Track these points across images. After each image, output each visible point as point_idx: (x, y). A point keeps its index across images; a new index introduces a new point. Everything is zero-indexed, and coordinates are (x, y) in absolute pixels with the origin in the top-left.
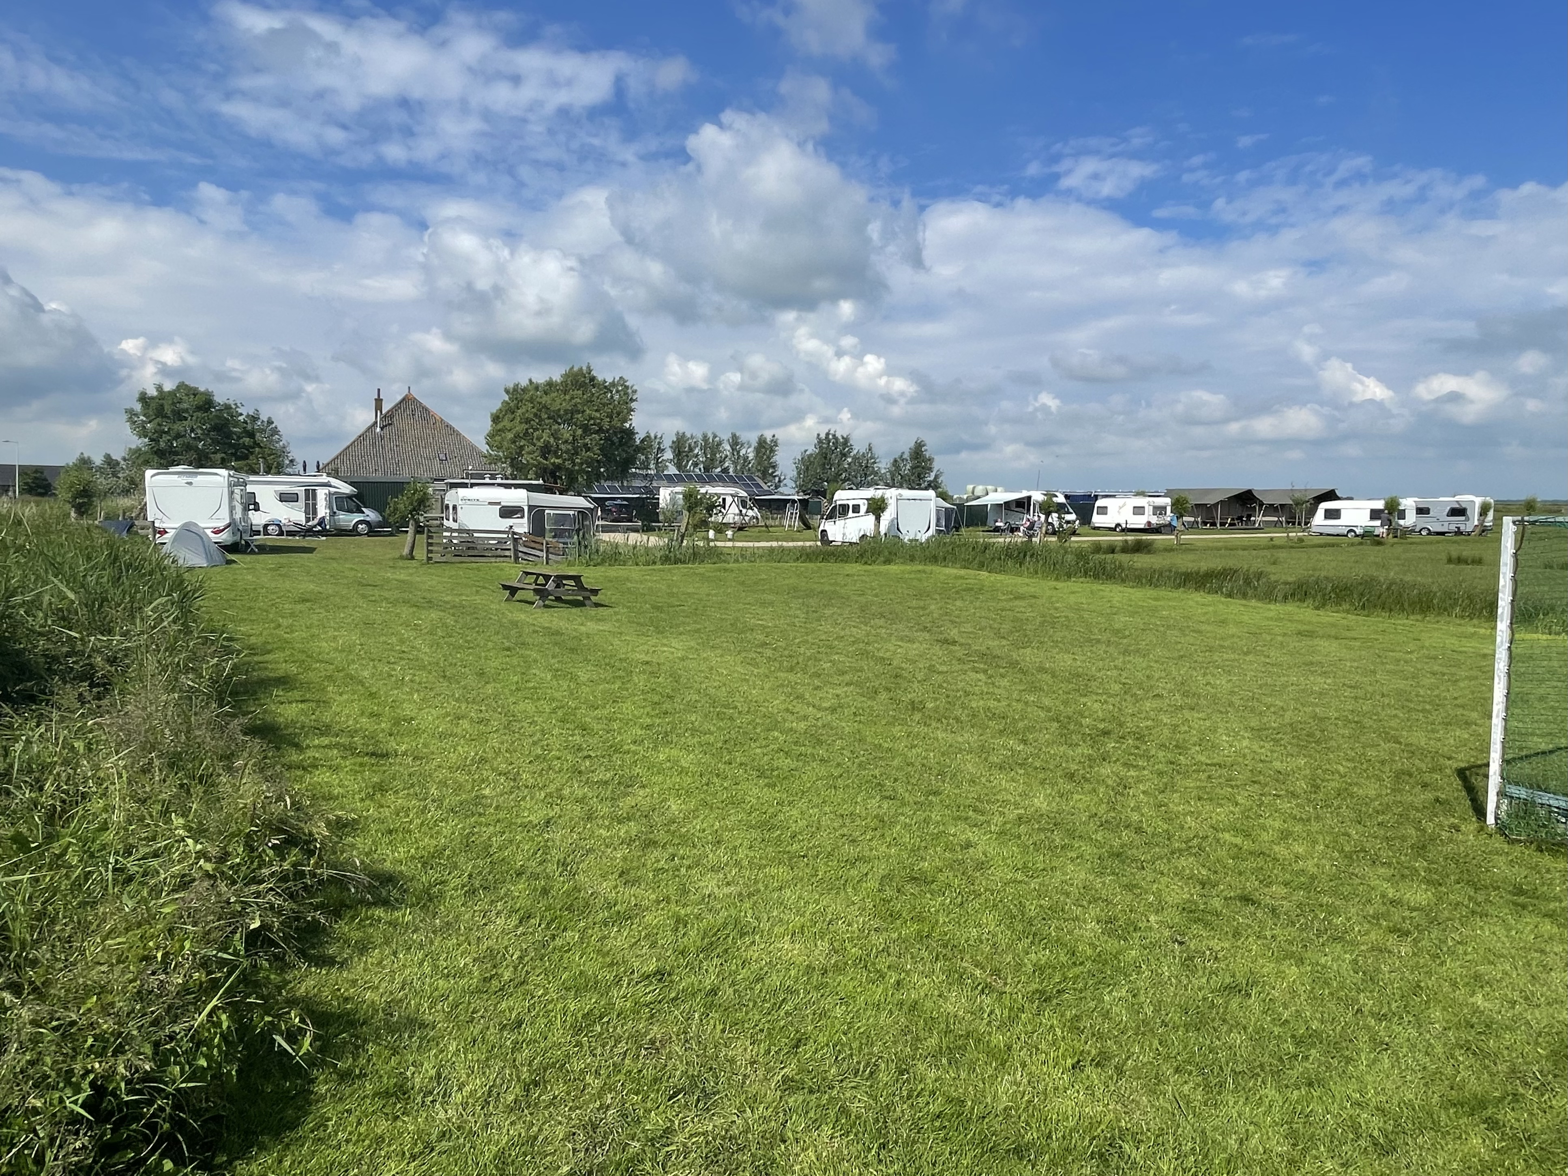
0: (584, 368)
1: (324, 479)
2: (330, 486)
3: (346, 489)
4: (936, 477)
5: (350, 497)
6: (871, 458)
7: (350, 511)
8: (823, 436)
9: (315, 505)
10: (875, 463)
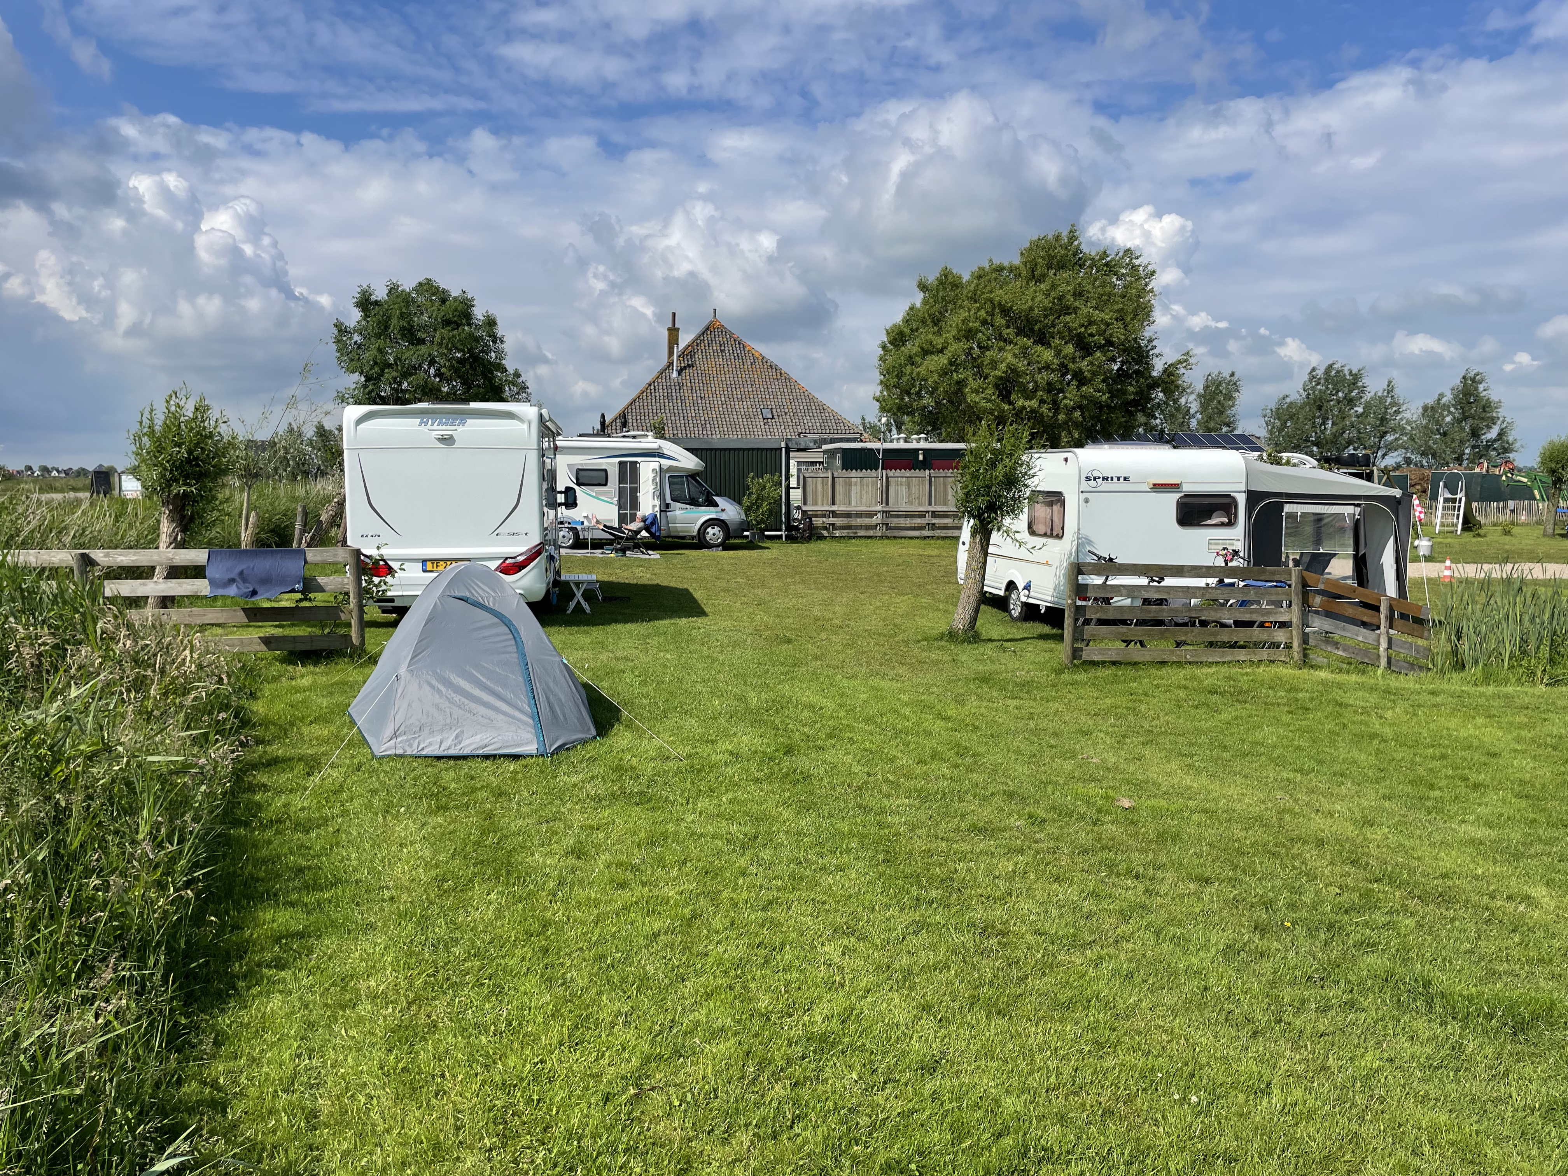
0: (1065, 235)
1: (650, 442)
2: (662, 456)
3: (689, 462)
4: (1501, 434)
5: (693, 476)
6: (1393, 404)
7: (693, 502)
8: (1320, 373)
9: (635, 491)
10: (1397, 412)
